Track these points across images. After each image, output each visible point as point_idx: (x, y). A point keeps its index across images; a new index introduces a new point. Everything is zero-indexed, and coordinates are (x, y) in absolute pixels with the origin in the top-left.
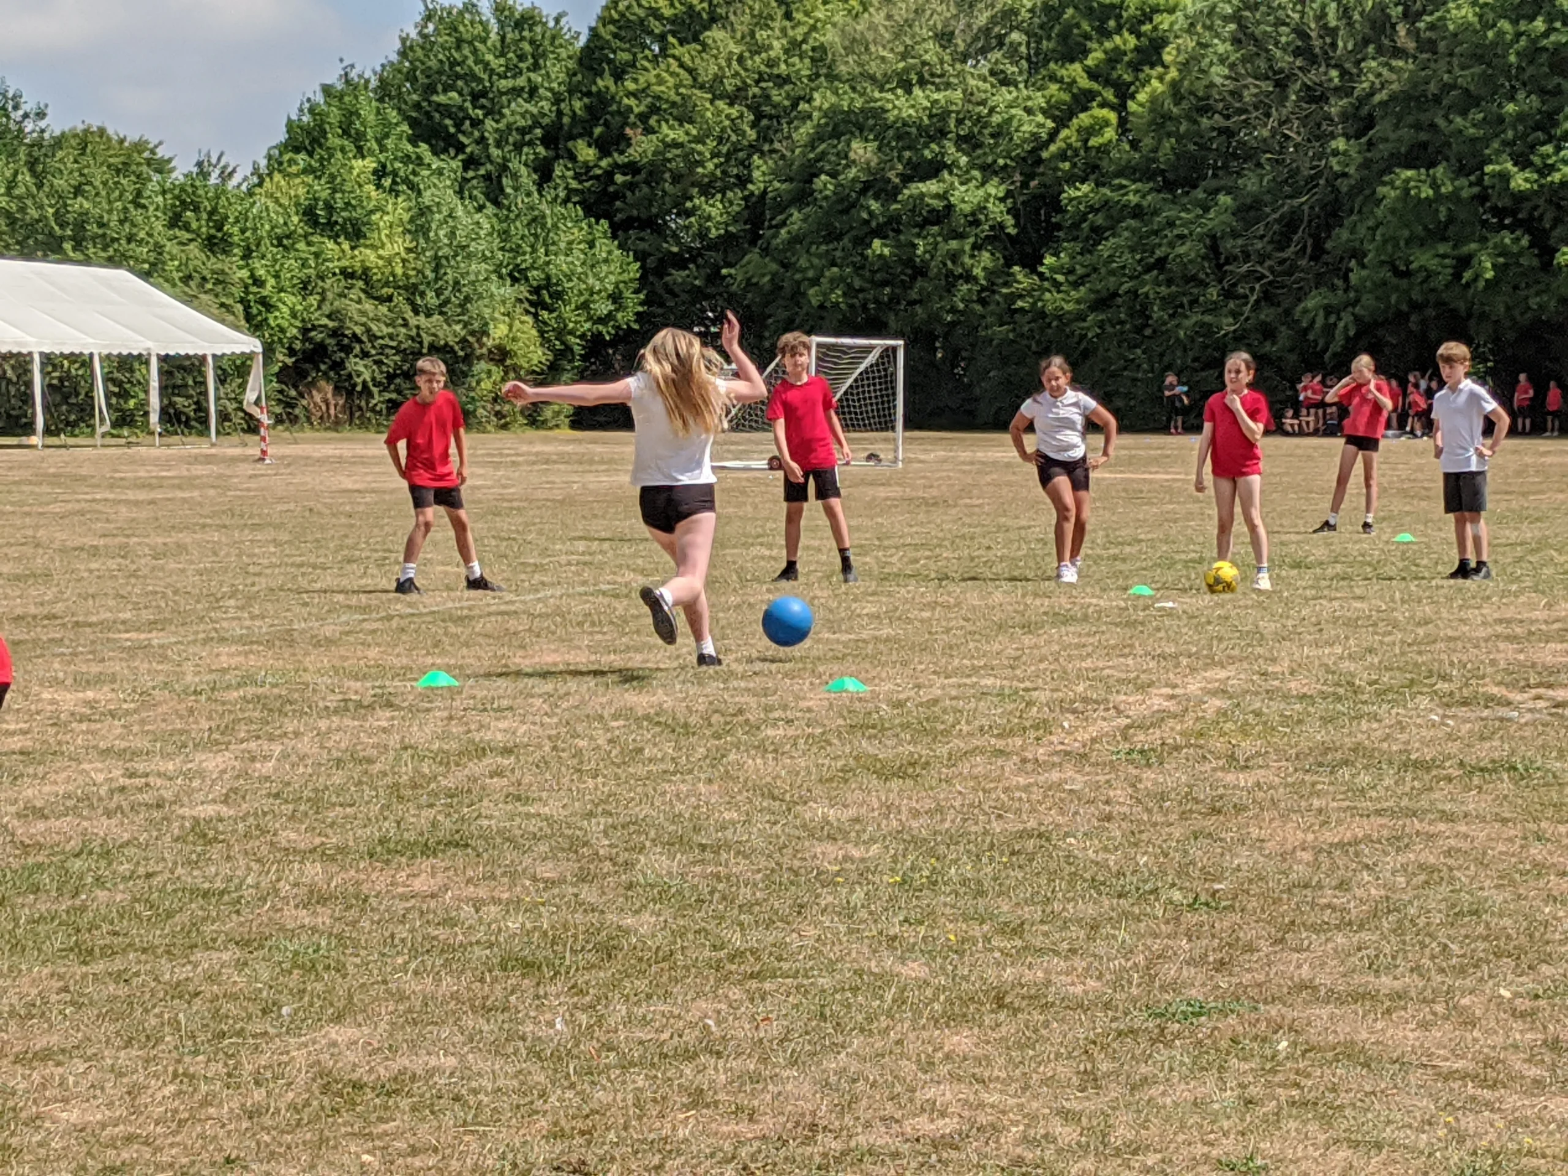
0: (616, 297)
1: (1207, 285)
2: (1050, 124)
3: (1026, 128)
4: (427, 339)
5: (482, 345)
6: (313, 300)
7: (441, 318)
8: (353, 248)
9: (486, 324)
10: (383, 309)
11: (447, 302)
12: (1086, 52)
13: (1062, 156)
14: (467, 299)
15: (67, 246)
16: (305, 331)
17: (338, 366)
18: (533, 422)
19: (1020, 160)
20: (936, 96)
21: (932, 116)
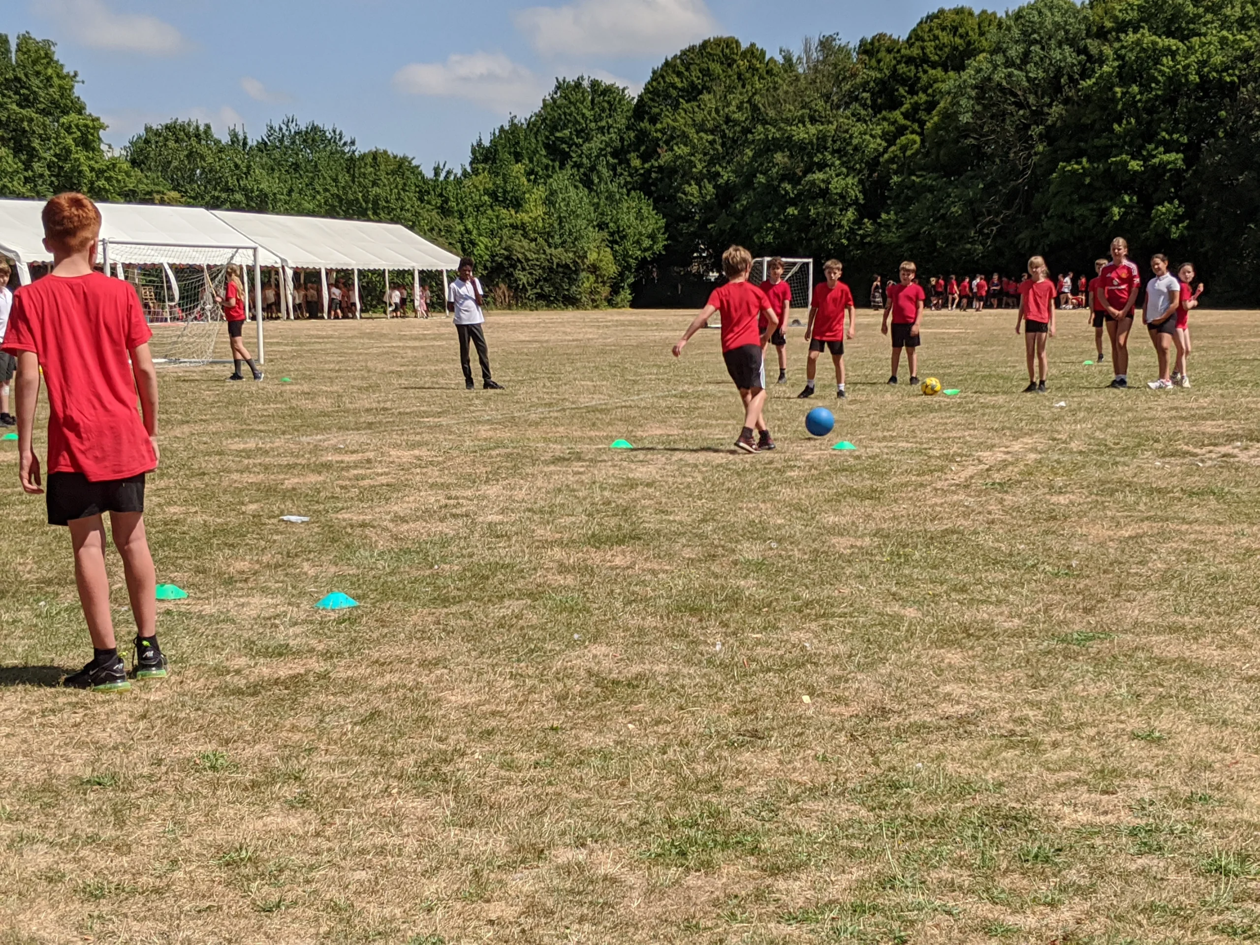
0: (653, 237)
1: (968, 228)
2: (884, 144)
3: (871, 146)
4: (555, 261)
5: (584, 264)
6: (497, 241)
7: (562, 249)
8: (516, 213)
9: (586, 253)
10: (533, 245)
12: (902, 104)
13: (891, 160)
14: (576, 239)
15: (369, 212)
16: (493, 256)
17: (510, 275)
18: (611, 303)
19: (867, 163)
20: (821, 128)
21: (818, 139)
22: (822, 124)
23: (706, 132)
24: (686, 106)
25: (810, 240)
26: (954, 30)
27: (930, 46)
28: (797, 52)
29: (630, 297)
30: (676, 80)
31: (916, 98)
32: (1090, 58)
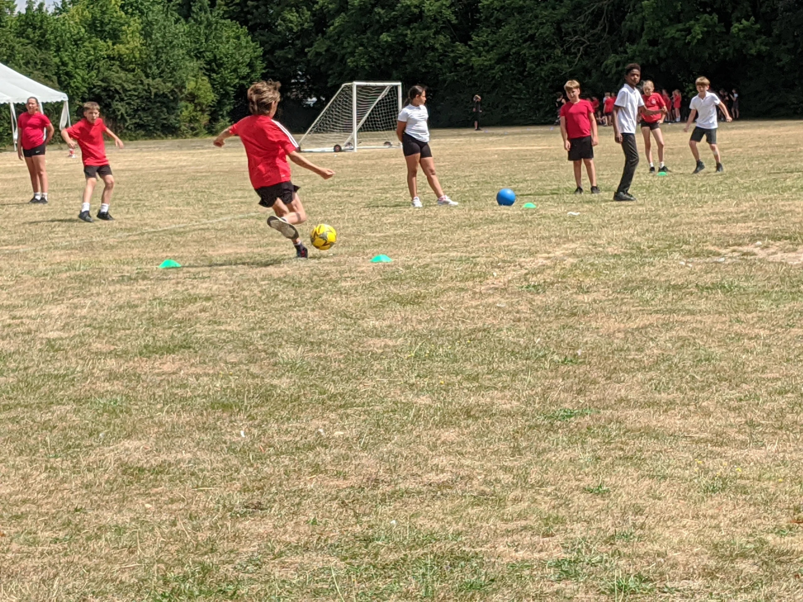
0: (251, 65)
1: (555, 48)
4: (153, 91)
5: (182, 93)
6: (94, 73)
7: (160, 79)
8: (114, 44)
9: (184, 82)
10: (130, 76)
11: (163, 71)
14: (174, 69)
16: (90, 89)
17: (108, 106)
18: (210, 130)
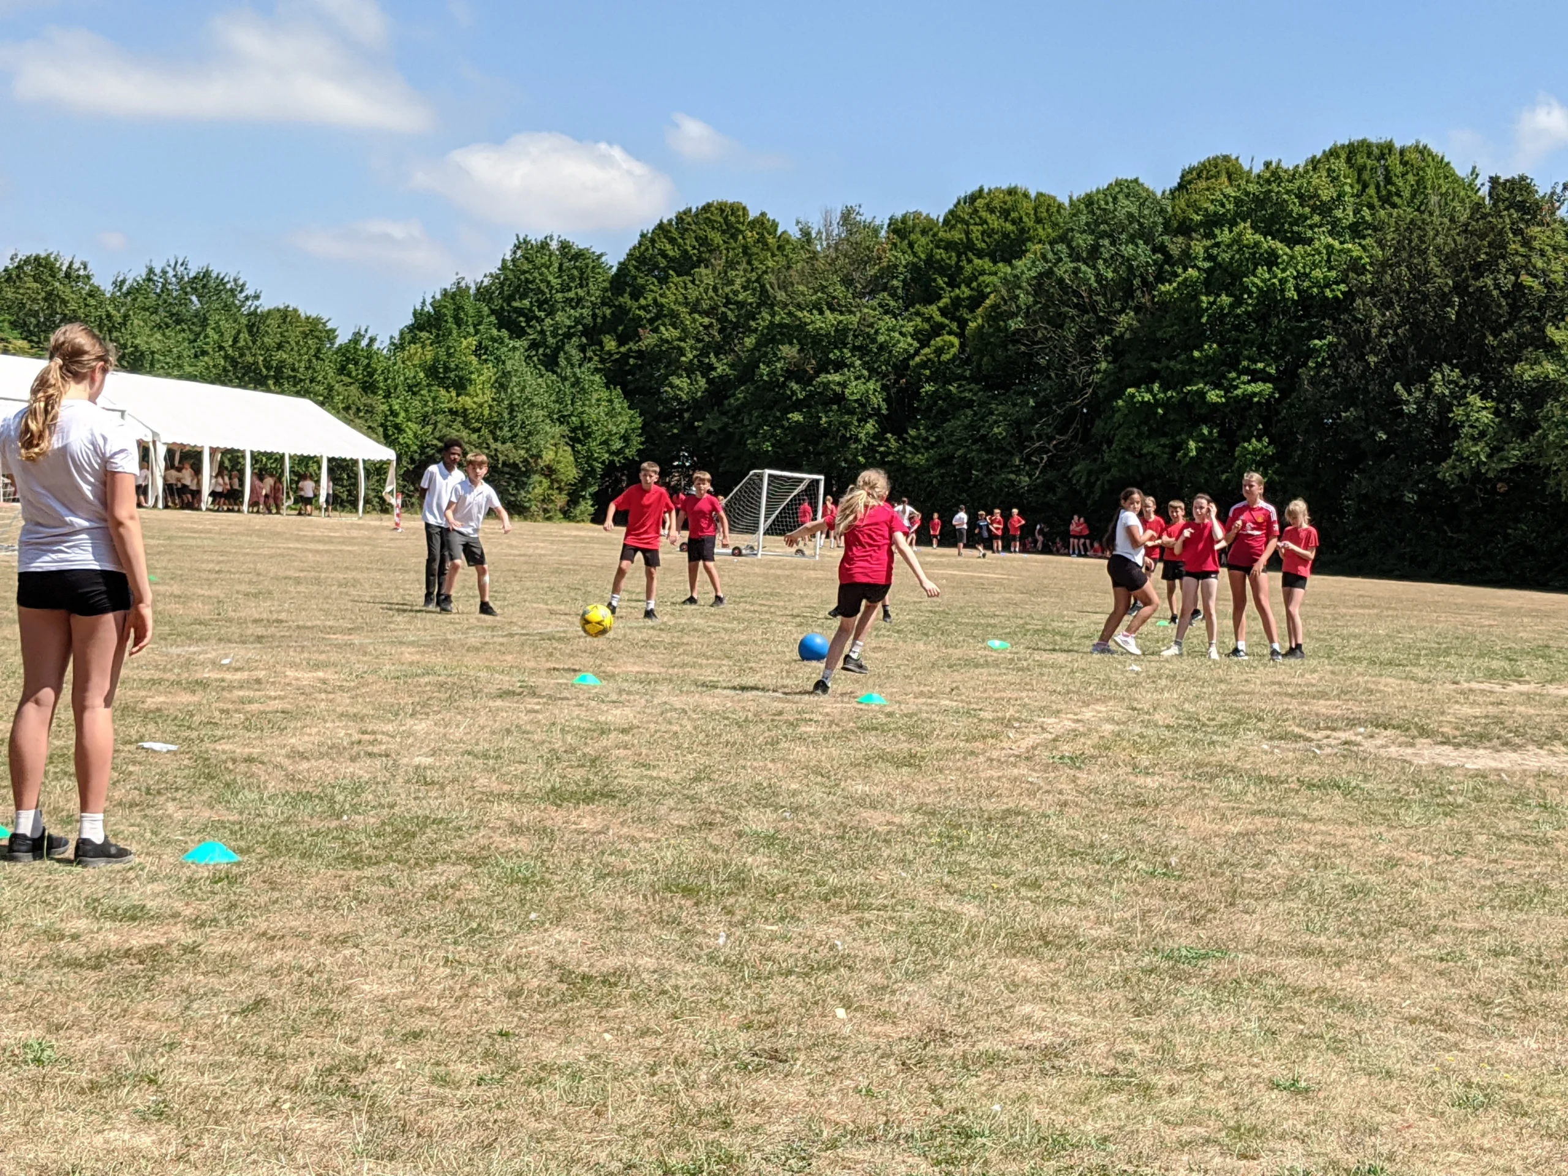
0: (625, 438)
1: (1012, 455)
2: (916, 344)
4: (501, 458)
5: (537, 464)
6: (429, 428)
7: (511, 445)
8: (458, 395)
9: (541, 451)
10: (475, 436)
11: (516, 434)
12: (940, 298)
13: (923, 365)
14: (530, 433)
15: (271, 382)
16: (422, 448)
18: (567, 515)
19: (895, 366)
20: (841, 318)
21: (836, 331)
22: (842, 313)
23: (700, 313)
24: (676, 279)
25: (820, 454)
26: (1005, 214)
27: (976, 231)
28: (816, 225)
29: (592, 510)
30: (668, 247)
31: (957, 291)
32: (1168, 258)
